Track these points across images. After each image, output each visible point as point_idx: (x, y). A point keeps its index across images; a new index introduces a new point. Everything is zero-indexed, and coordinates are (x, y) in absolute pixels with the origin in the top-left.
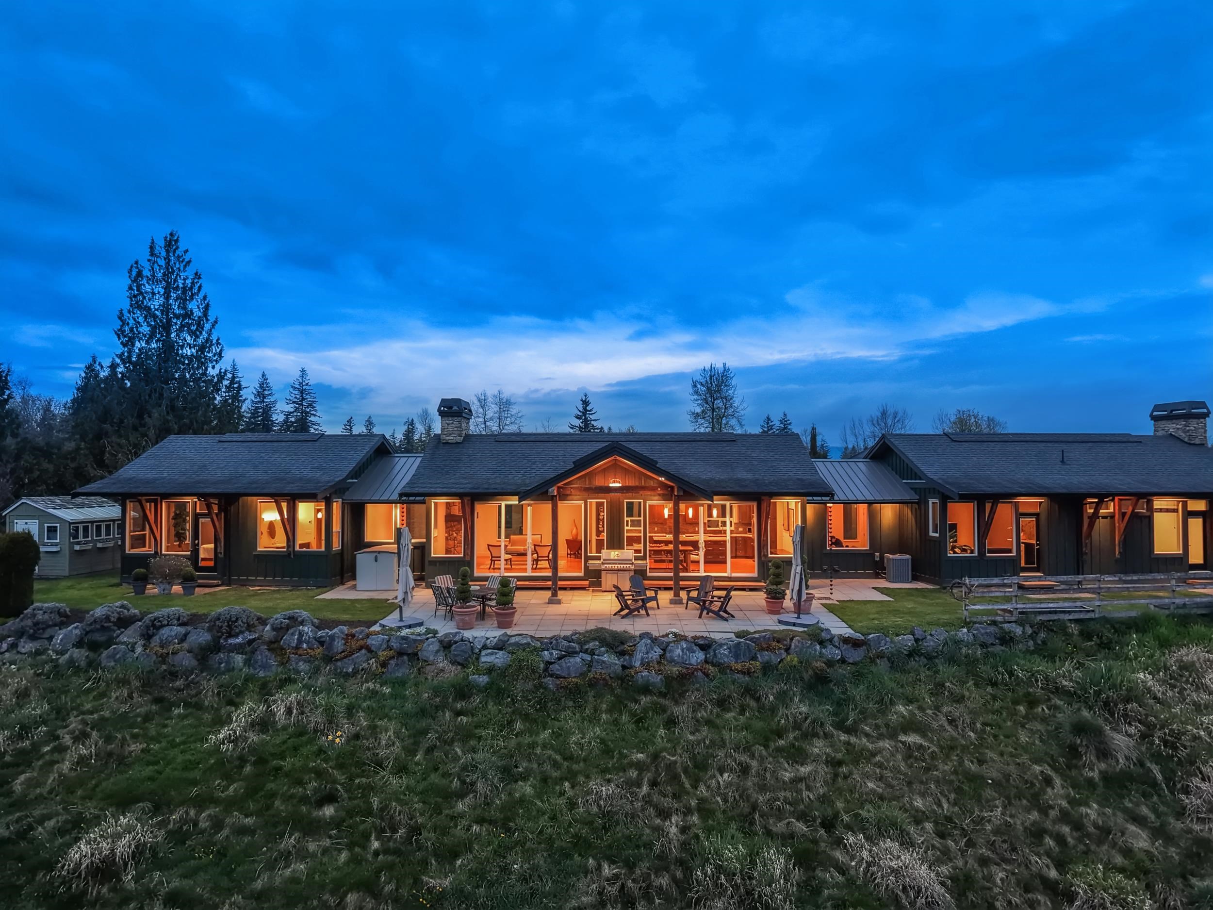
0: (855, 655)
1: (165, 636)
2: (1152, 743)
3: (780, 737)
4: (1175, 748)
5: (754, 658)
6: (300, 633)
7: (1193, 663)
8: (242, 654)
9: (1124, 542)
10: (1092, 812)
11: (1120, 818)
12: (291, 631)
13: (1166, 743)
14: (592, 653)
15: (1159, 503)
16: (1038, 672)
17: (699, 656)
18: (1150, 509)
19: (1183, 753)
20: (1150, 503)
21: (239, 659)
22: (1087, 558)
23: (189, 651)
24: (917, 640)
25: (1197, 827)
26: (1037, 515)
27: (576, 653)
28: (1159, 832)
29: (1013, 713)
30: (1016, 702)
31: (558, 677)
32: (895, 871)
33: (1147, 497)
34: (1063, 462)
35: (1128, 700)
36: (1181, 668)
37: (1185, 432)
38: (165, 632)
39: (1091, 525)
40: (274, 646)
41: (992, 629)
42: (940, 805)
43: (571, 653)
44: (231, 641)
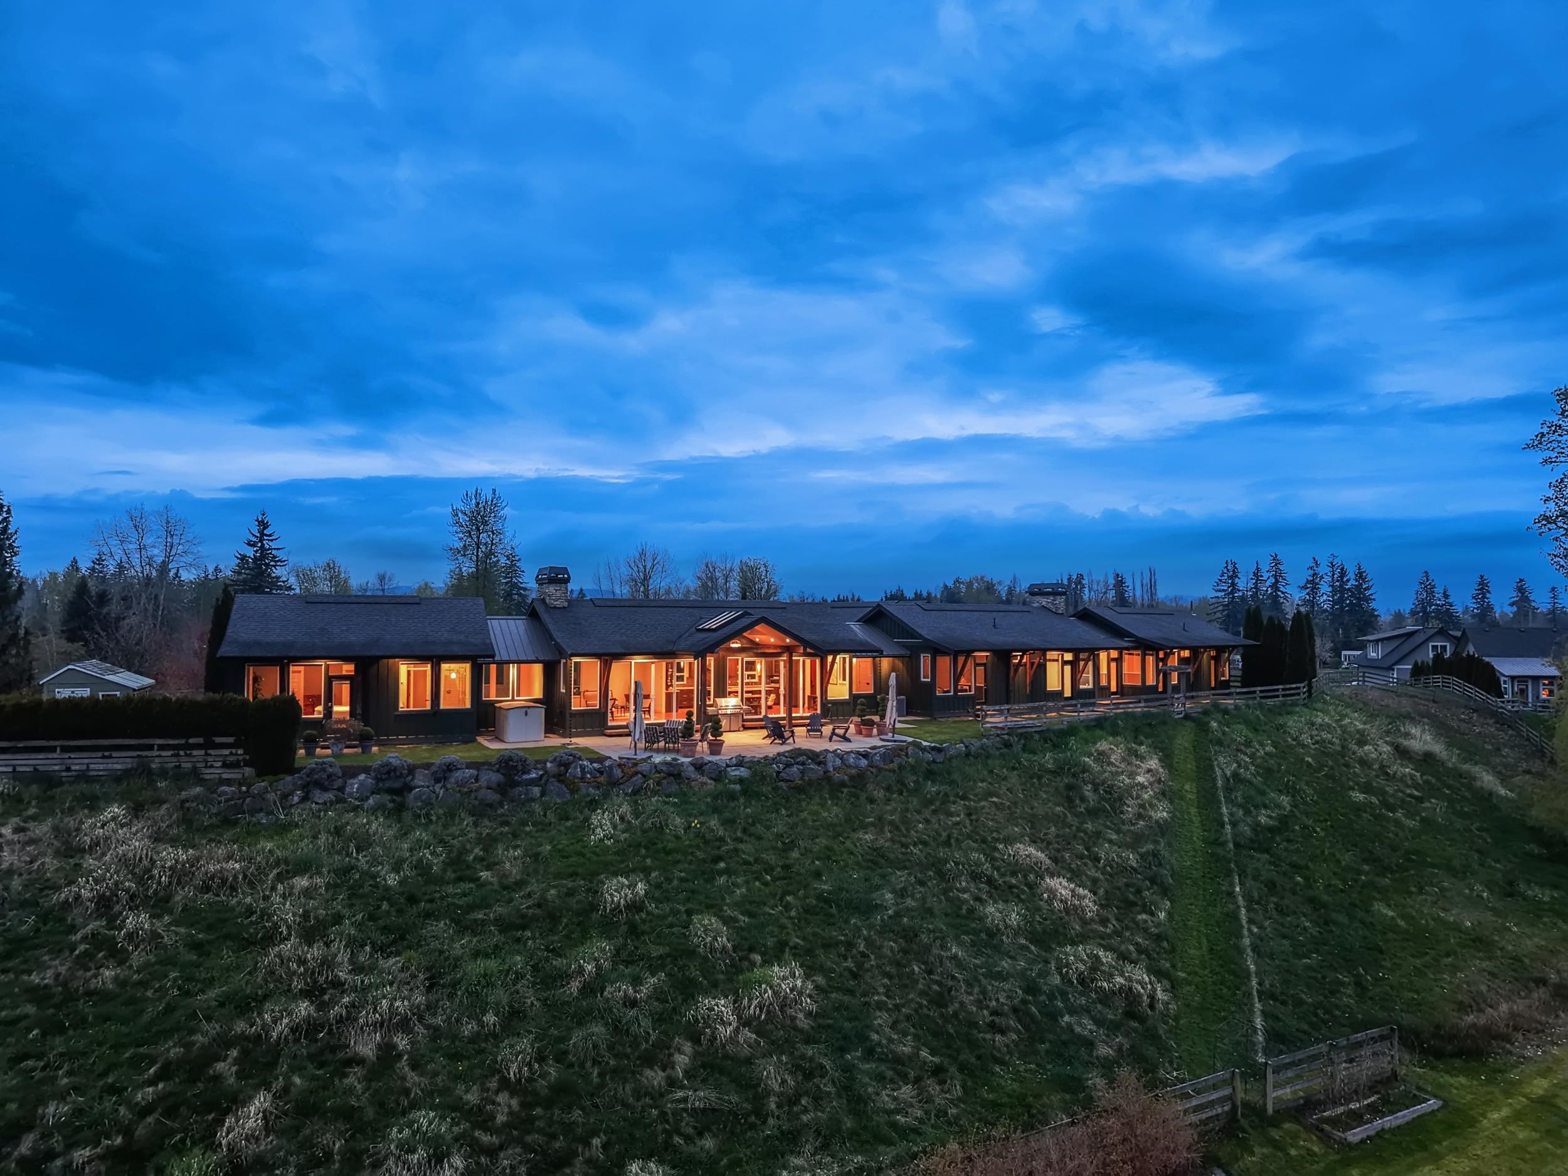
0: (940, 758)
1: (460, 778)
2: (1099, 793)
3: (932, 804)
4: (1111, 794)
5: (892, 762)
6: (581, 767)
7: (1104, 751)
8: (538, 786)
9: (1032, 683)
10: (1089, 826)
11: (1101, 828)
12: (573, 765)
13: (1106, 792)
14: (803, 764)
15: (1051, 655)
16: (1035, 761)
17: (864, 762)
18: (1045, 660)
19: (1116, 795)
20: (1045, 655)
21: (536, 791)
22: (1012, 694)
23: (489, 788)
24: (966, 747)
25: (1132, 828)
26: (984, 665)
27: (792, 765)
28: (1118, 832)
29: (1033, 785)
30: (1032, 778)
31: (787, 781)
32: (1027, 856)
33: (1044, 651)
34: (994, 626)
35: (1084, 772)
36: (1098, 754)
37: (1053, 604)
38: (458, 774)
39: (1016, 670)
40: (560, 777)
41: (998, 739)
42: (1025, 829)
43: (788, 765)
44: (526, 777)
